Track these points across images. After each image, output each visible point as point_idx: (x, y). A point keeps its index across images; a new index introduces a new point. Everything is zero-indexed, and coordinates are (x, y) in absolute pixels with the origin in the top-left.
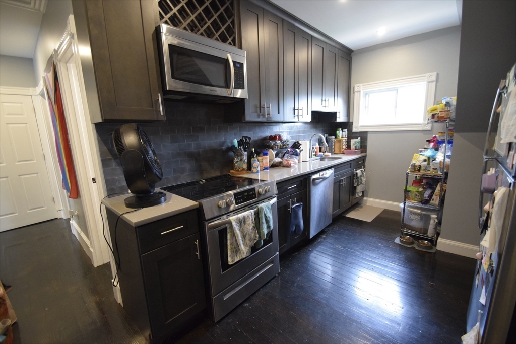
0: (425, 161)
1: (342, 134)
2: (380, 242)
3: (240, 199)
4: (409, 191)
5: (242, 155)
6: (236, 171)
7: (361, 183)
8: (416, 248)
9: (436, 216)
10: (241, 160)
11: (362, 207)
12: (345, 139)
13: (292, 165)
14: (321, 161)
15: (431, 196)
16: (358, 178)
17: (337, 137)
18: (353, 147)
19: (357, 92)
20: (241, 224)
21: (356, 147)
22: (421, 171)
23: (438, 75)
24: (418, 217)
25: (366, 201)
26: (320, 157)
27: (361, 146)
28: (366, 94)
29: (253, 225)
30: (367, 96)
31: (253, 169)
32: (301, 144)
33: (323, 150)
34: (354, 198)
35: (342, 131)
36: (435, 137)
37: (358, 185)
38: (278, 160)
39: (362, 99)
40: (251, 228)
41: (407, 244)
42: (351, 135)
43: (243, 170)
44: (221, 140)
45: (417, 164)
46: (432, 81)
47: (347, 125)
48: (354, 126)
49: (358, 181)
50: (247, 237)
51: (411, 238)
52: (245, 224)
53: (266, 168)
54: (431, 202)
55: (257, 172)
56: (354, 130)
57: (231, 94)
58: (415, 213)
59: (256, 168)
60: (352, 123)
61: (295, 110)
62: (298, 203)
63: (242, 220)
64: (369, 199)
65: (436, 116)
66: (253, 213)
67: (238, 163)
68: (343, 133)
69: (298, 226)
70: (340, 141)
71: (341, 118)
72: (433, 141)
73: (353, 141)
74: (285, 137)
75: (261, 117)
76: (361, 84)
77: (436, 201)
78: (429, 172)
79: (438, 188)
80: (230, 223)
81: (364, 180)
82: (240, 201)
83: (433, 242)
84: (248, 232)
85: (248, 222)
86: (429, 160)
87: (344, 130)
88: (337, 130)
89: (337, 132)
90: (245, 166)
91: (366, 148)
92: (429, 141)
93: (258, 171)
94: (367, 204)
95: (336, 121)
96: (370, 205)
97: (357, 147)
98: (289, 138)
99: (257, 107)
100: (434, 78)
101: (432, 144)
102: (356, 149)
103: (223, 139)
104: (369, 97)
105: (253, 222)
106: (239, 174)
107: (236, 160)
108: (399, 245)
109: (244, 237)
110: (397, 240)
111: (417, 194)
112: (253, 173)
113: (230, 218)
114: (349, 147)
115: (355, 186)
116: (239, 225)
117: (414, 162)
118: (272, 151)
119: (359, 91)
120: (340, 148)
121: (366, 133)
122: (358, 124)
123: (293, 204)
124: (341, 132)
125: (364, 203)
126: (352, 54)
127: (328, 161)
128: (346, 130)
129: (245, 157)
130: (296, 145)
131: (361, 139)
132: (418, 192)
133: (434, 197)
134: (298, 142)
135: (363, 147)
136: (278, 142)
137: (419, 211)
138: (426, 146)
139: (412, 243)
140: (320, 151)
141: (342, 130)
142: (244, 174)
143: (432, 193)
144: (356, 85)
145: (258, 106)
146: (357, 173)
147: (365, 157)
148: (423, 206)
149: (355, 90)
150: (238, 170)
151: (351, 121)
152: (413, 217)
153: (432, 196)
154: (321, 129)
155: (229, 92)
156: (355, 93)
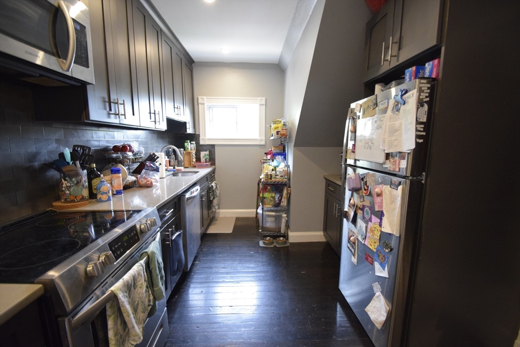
0: (273, 170)
1: (190, 146)
2: (250, 250)
3: (118, 249)
4: (265, 198)
5: (77, 174)
6: (66, 201)
7: (216, 196)
8: (278, 246)
9: (286, 215)
10: (78, 183)
11: (217, 220)
12: (194, 152)
13: (154, 184)
14: (173, 176)
15: (280, 201)
16: (213, 191)
17: (186, 149)
18: (203, 160)
19: (201, 104)
20: (130, 291)
21: (206, 159)
22: (273, 179)
23: (266, 100)
24: (273, 219)
25: (219, 213)
26: (172, 172)
27: (210, 158)
28: (210, 108)
29: (146, 284)
30: (211, 109)
31: (99, 196)
32: (158, 158)
33: (172, 164)
34: (211, 211)
35: (191, 144)
36: (271, 150)
37: (214, 198)
38: (132, 178)
39: (207, 112)
40: (144, 291)
41: (270, 245)
42: (200, 148)
43: (83, 199)
44: (30, 151)
45: (269, 173)
46: (263, 105)
47: (194, 137)
48: (200, 138)
49: (214, 194)
50: (140, 308)
51: (272, 239)
52: (135, 289)
53: (119, 192)
54: (282, 204)
55: (109, 200)
56: (202, 142)
57: (68, 70)
58: (271, 216)
59: (106, 193)
60: (199, 135)
61: (150, 113)
62: (177, 231)
63: (131, 285)
64: (221, 211)
65: (280, 133)
66: (144, 265)
67: (72, 189)
68: (192, 145)
69: (180, 261)
70: (189, 154)
71: (190, 130)
72: (270, 154)
73: (203, 154)
74: (136, 147)
75: (112, 116)
76: (205, 97)
77: (284, 203)
78: (278, 179)
79: (285, 192)
80: (114, 297)
81: (218, 192)
82: (119, 253)
83: (286, 236)
84: (141, 298)
85: (139, 284)
86: (274, 169)
87: (192, 142)
88: (185, 142)
89: (186, 144)
90: (85, 193)
91: (215, 160)
92: (266, 154)
93: (109, 197)
94: (221, 216)
95: (186, 131)
96: (223, 216)
97: (208, 160)
98: (142, 149)
99: (105, 102)
100: (264, 102)
101: (269, 157)
102: (206, 162)
103: (32, 149)
104: (212, 111)
105: (145, 280)
106: (75, 206)
107: (65, 183)
108: (264, 247)
109: (135, 310)
110: (261, 244)
111: (272, 199)
112: (101, 201)
113: (113, 288)
114: (198, 159)
115: (211, 199)
116: (127, 294)
117: (267, 172)
118: (123, 167)
119: (203, 104)
120: (190, 161)
121: (214, 145)
122: (205, 136)
123: (172, 234)
124: (189, 143)
125: (217, 216)
126: (193, 65)
127: (182, 176)
128: (194, 142)
129: (85, 179)
130: (152, 158)
131: (209, 152)
132: (272, 197)
133: (283, 200)
134: (154, 154)
135: (212, 160)
136: (130, 154)
137: (273, 214)
138: (265, 158)
139: (272, 243)
140: (170, 166)
141: (190, 142)
142: (84, 205)
143: (282, 196)
144: (200, 97)
145: (107, 100)
146: (212, 186)
147: (215, 169)
148: (276, 209)
149: (199, 102)
150: (73, 201)
151: (197, 133)
152: (269, 219)
153: (281, 199)
154: (167, 140)
155: (66, 68)
156: (200, 105)
